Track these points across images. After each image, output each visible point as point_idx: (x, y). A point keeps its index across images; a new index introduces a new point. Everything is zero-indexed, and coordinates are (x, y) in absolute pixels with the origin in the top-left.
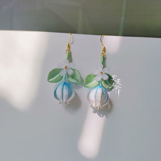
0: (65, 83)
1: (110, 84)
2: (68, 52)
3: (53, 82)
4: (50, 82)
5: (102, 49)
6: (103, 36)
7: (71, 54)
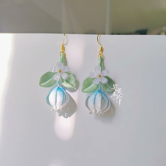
0: (58, 88)
1: (110, 88)
2: (63, 54)
3: (46, 87)
4: (42, 86)
5: (100, 49)
6: (100, 35)
7: (65, 56)
